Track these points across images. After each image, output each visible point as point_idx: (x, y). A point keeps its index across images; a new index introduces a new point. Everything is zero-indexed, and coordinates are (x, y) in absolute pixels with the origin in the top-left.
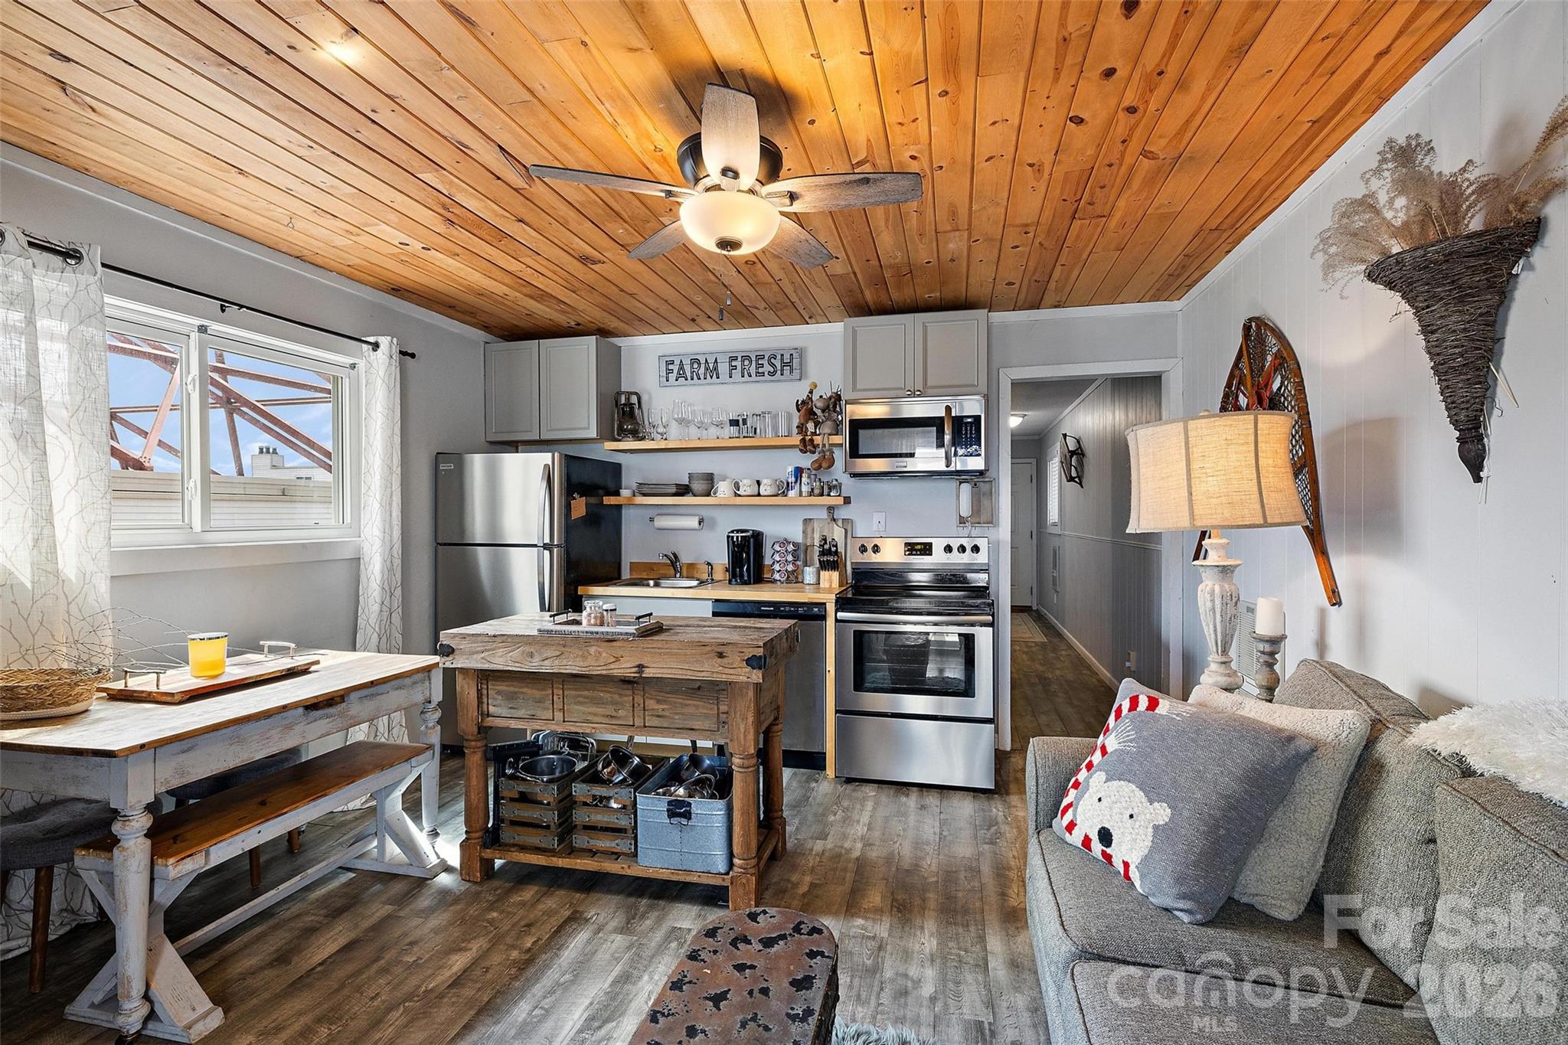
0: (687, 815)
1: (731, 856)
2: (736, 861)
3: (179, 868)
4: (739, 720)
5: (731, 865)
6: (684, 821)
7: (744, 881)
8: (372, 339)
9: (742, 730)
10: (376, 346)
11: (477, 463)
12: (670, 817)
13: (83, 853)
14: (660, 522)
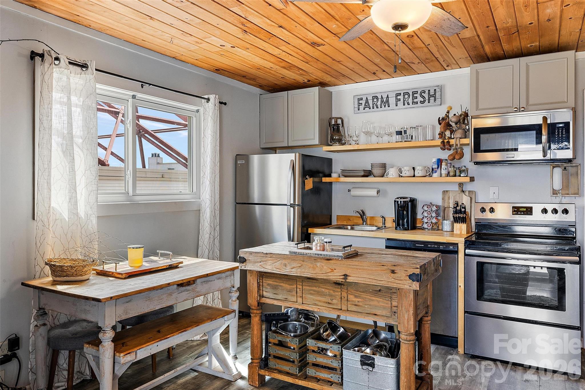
14: (354, 192)
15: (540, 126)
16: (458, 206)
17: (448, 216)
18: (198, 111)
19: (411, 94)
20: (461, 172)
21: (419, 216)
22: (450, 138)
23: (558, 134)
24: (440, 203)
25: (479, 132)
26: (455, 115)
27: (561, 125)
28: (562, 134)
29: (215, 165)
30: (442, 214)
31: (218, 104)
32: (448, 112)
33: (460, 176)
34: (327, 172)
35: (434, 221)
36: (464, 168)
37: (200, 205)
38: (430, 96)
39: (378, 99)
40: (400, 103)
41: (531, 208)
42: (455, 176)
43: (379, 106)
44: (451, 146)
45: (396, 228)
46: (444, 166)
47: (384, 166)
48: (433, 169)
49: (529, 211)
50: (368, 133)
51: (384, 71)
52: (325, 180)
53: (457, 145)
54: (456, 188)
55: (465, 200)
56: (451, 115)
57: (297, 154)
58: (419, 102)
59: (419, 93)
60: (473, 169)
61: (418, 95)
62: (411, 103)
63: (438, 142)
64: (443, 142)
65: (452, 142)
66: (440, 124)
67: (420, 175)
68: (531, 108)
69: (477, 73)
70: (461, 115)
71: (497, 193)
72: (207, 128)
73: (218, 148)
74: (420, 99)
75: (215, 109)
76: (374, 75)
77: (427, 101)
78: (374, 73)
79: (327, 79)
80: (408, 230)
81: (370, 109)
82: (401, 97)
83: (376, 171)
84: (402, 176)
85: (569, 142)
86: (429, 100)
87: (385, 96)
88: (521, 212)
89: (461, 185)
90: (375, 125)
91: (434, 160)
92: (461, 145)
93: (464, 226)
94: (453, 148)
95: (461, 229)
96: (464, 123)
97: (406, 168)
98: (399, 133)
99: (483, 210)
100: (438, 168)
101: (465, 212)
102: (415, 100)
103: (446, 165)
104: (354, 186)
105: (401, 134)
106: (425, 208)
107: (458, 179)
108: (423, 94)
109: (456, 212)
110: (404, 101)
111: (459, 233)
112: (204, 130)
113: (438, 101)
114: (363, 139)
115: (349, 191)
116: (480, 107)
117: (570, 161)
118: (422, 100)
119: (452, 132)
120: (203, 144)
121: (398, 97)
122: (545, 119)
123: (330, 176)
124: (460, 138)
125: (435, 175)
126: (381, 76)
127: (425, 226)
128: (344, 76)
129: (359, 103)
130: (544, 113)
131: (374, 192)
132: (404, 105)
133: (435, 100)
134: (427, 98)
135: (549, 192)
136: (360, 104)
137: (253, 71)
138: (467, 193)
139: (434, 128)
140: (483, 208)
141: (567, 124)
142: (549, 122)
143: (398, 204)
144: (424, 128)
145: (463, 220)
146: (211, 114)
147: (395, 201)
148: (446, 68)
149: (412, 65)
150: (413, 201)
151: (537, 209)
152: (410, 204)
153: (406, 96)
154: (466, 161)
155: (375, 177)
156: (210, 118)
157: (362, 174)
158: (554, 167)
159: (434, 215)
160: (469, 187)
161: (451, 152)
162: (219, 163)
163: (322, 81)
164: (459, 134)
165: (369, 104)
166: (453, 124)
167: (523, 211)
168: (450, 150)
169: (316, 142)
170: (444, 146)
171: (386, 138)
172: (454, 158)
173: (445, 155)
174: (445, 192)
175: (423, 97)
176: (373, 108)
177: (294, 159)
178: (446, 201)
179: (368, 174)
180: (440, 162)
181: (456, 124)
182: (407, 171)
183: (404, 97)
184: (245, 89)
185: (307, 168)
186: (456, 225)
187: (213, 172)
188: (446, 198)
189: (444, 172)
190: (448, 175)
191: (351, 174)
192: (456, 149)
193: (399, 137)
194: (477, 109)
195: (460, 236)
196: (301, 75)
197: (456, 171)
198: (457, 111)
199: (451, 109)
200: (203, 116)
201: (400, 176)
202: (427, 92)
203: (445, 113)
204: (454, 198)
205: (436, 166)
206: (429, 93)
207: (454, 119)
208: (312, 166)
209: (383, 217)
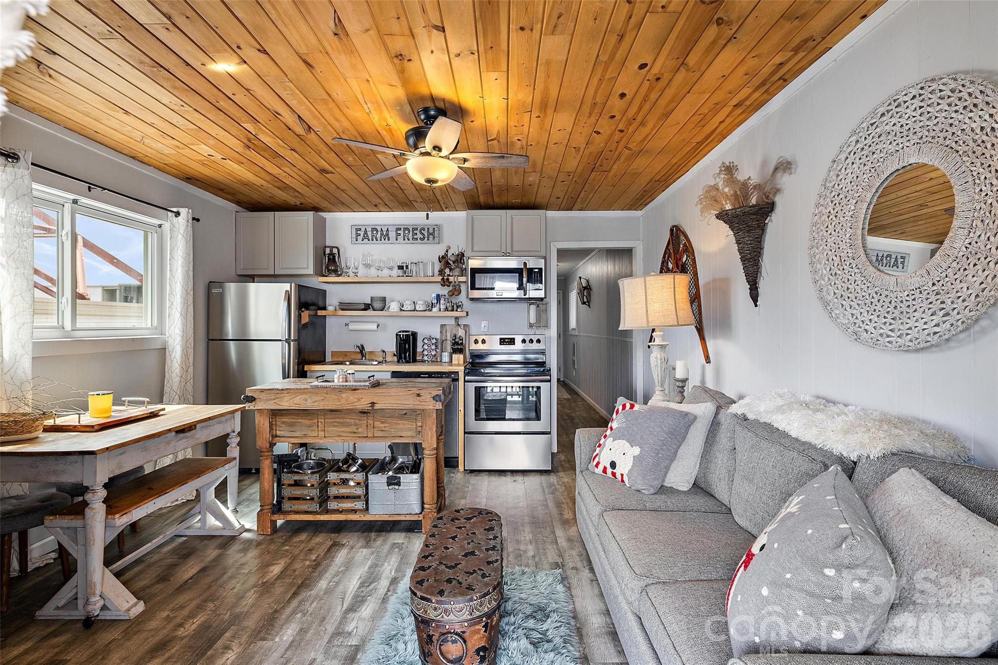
0: (399, 484)
1: (423, 503)
2: (426, 506)
3: (121, 520)
4: (428, 430)
5: (423, 508)
6: (397, 487)
7: (431, 516)
8: (175, 210)
9: (430, 435)
10: (178, 214)
11: (232, 289)
12: (388, 485)
13: (51, 518)
14: (352, 326)
15: (522, 269)
16: (456, 338)
17: (446, 348)
18: (160, 226)
19: (411, 230)
20: (458, 307)
21: (419, 349)
22: (449, 275)
23: (535, 278)
24: (438, 337)
25: (474, 271)
26: (453, 254)
27: (537, 270)
28: (537, 277)
29: (187, 294)
30: (439, 347)
31: (190, 221)
32: (447, 251)
33: (457, 311)
34: (321, 304)
35: (433, 353)
36: (460, 304)
37: (165, 342)
38: (429, 234)
39: (377, 231)
40: (400, 238)
41: (514, 339)
42: (453, 310)
43: (379, 239)
44: (450, 283)
45: (398, 362)
46: (442, 301)
47: (384, 300)
48: (432, 304)
49: (512, 341)
50: (368, 266)
51: (386, 205)
52: (320, 313)
53: (455, 282)
54: (453, 322)
55: (461, 333)
56: (450, 254)
57: (293, 284)
58: (419, 239)
59: (419, 229)
60: (467, 304)
61: (418, 232)
62: (411, 239)
63: (439, 279)
64: (443, 279)
65: (451, 279)
66: (440, 262)
67: (421, 309)
68: (515, 254)
69: (473, 218)
70: (458, 255)
71: (487, 326)
72: (176, 248)
73: (191, 274)
74: (419, 236)
75: (187, 226)
76: (376, 208)
77: (426, 238)
78: (376, 206)
79: (324, 204)
80: (410, 362)
81: (369, 240)
82: (401, 232)
83: (377, 305)
84: (404, 311)
85: (542, 283)
86: (428, 237)
87: (385, 229)
88: (506, 342)
89: (457, 318)
90: (374, 258)
91: (434, 295)
92: (459, 282)
93: (461, 356)
94: (451, 285)
95: (458, 358)
96: (461, 263)
97: (407, 302)
98: (400, 268)
99: (476, 342)
100: (437, 303)
101: (462, 344)
102: (415, 237)
103: (445, 300)
104: (351, 320)
105: (403, 269)
106: (426, 341)
107: (455, 314)
108: (422, 231)
109: (454, 344)
110: (404, 236)
111: (457, 363)
112: (171, 251)
113: (437, 240)
114: (362, 271)
115: (347, 325)
116: (475, 249)
117: (542, 299)
118: (422, 237)
119: (451, 270)
120: (170, 268)
121: (399, 232)
122: (525, 264)
123: (324, 308)
124: (458, 276)
125: (434, 309)
126: (382, 209)
127: (426, 358)
128: (343, 204)
129: (357, 233)
130: (524, 259)
131: (374, 327)
132: (404, 240)
133: (434, 238)
134: (426, 236)
135: (526, 325)
136: (358, 235)
137: (238, 187)
138: (462, 327)
139: (433, 264)
140: (476, 340)
141: (541, 269)
142: (528, 267)
143: (401, 338)
144: (425, 265)
145: (461, 351)
146: (182, 231)
147: (397, 335)
148: (444, 209)
149: (414, 203)
150: (414, 335)
151: (518, 339)
152: (411, 337)
153: (407, 232)
154: (462, 298)
155: (374, 310)
156: (180, 237)
157: (363, 307)
158: (530, 305)
159: (433, 347)
160: (462, 322)
161: (451, 288)
162: (192, 291)
163: (317, 205)
164: (457, 272)
165: (367, 236)
166: (451, 263)
167: (508, 342)
168: (449, 286)
169: (311, 271)
170: (444, 282)
171: (386, 272)
172: (453, 294)
173: (444, 291)
174: (442, 326)
175: (423, 234)
176: (372, 240)
177: (289, 289)
178: (444, 335)
179: (367, 307)
180: (438, 297)
181: (454, 262)
182: (408, 306)
183: (404, 233)
184: (219, 204)
185: (303, 300)
186: (454, 355)
187: (185, 302)
188: (444, 331)
189: (443, 307)
190: (446, 309)
191: (350, 307)
192: (455, 286)
193: (400, 272)
194: (472, 251)
195: (459, 365)
196: (295, 197)
197: (453, 306)
198: (454, 251)
199: (450, 248)
200: (170, 233)
201: (401, 310)
202: (426, 229)
203: (445, 252)
204: (451, 332)
205: (436, 301)
206: (428, 231)
207: (453, 258)
208: (309, 298)
209: (384, 351)
